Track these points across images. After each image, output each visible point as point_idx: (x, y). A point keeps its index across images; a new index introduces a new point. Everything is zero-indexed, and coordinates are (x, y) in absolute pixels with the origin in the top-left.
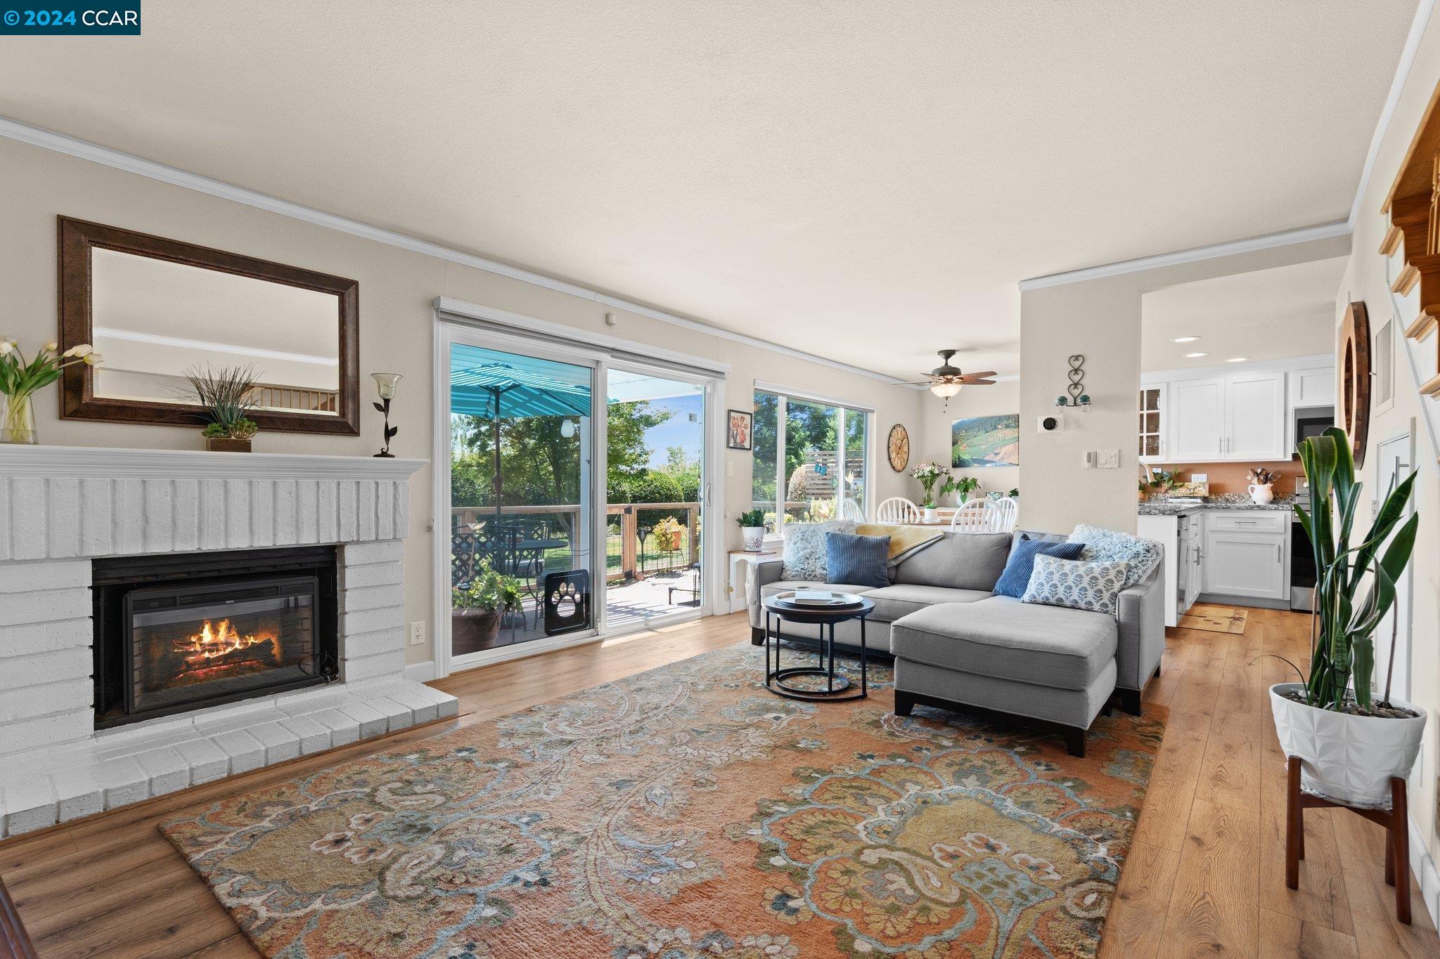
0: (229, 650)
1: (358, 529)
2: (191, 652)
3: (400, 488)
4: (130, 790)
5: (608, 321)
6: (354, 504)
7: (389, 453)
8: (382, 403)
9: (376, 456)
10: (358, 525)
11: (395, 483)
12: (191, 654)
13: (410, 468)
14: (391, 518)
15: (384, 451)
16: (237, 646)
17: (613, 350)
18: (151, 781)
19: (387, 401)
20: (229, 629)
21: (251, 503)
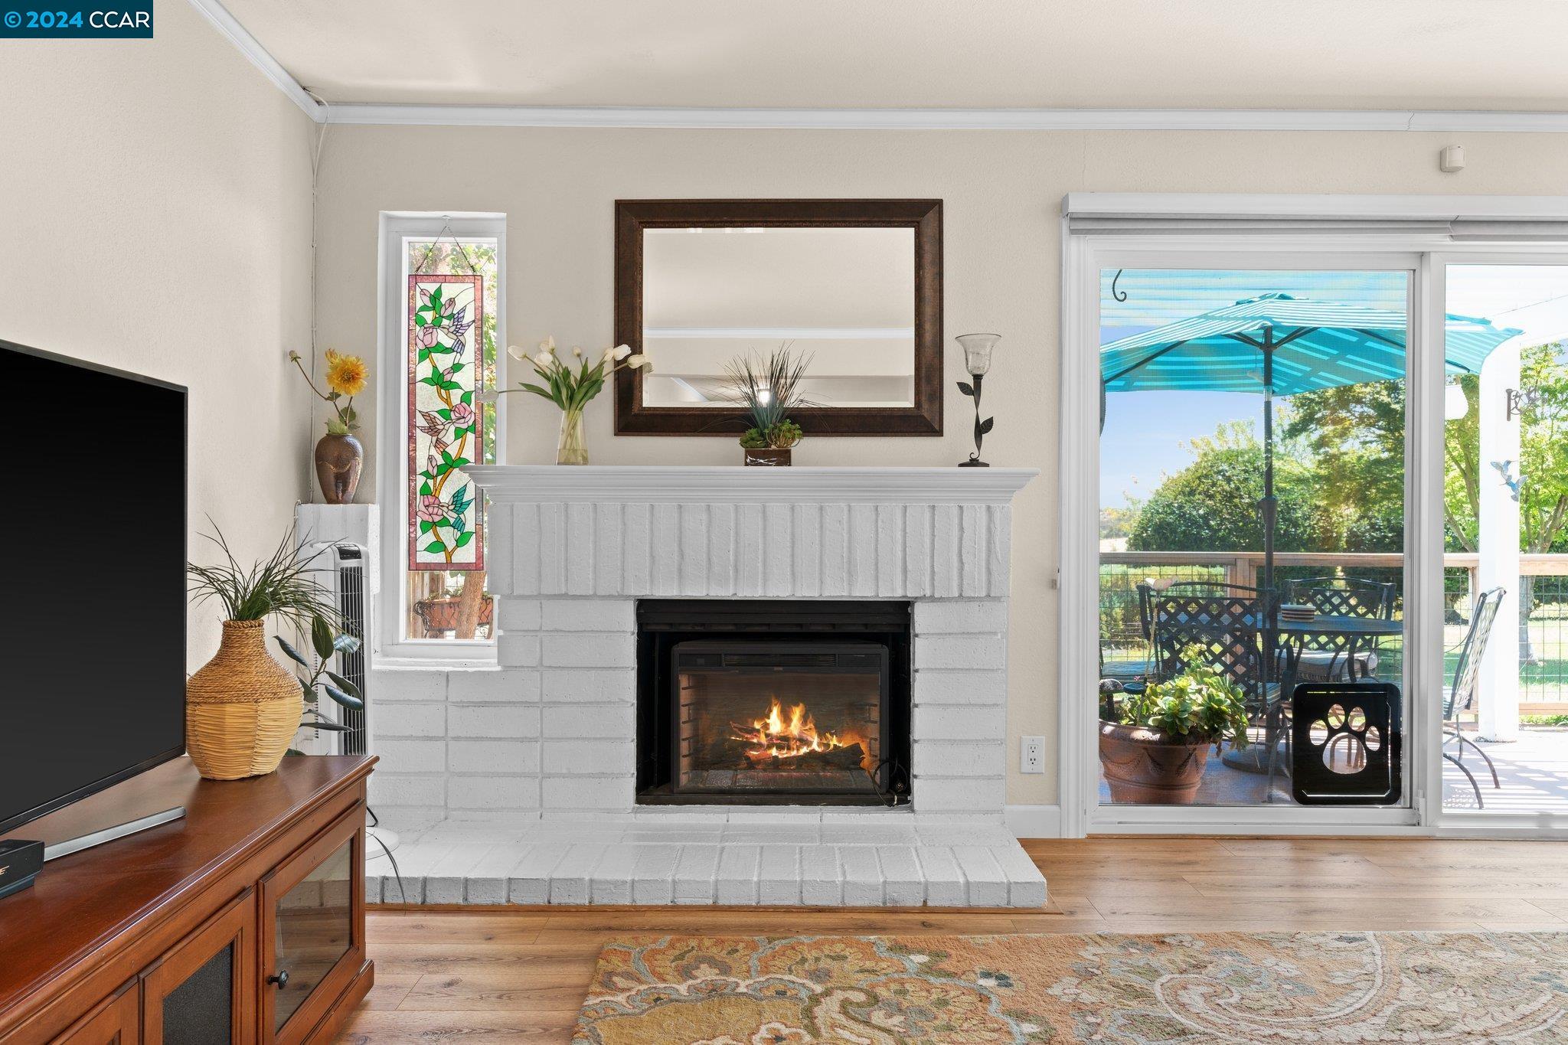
0: (804, 750)
1: (932, 579)
2: (754, 744)
3: (997, 515)
4: (612, 887)
5: (1443, 164)
6: (927, 541)
7: (981, 460)
8: (970, 382)
9: (961, 465)
10: (933, 572)
11: (989, 508)
12: (753, 746)
13: (1013, 484)
14: (983, 564)
15: (973, 456)
16: (815, 747)
17: (1456, 222)
18: (633, 881)
19: (978, 378)
20: (805, 719)
21: (793, 535)
